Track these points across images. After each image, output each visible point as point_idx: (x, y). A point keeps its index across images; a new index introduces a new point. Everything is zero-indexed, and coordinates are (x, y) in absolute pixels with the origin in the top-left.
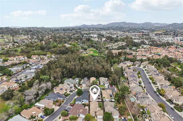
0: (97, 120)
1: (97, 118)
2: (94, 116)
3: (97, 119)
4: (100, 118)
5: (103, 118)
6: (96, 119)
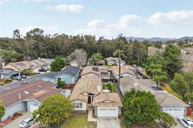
0: (94, 124)
1: (94, 116)
2: (84, 107)
3: (94, 120)
4: (107, 119)
5: (119, 117)
6: (90, 118)
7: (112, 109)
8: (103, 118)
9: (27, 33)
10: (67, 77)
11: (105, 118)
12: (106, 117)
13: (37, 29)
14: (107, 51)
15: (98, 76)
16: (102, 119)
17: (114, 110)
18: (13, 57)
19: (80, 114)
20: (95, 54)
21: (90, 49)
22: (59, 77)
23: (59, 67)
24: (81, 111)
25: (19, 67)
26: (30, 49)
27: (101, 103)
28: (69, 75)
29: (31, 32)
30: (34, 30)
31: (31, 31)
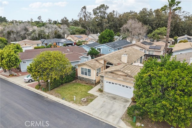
0: (91, 98)
3: (97, 94)
6: (93, 91)
7: (124, 86)
8: (109, 95)
9: (94, 10)
10: (107, 48)
11: (113, 96)
12: (115, 95)
13: (103, 5)
14: (182, 27)
15: (144, 50)
16: (107, 96)
17: (127, 87)
18: (77, 32)
19: (87, 84)
20: (158, 29)
21: (157, 25)
22: (99, 48)
23: (106, 39)
24: (89, 80)
25: (76, 38)
26: (93, 25)
27: (109, 74)
28: (109, 46)
29: (97, 9)
30: (100, 6)
31: (97, 7)
